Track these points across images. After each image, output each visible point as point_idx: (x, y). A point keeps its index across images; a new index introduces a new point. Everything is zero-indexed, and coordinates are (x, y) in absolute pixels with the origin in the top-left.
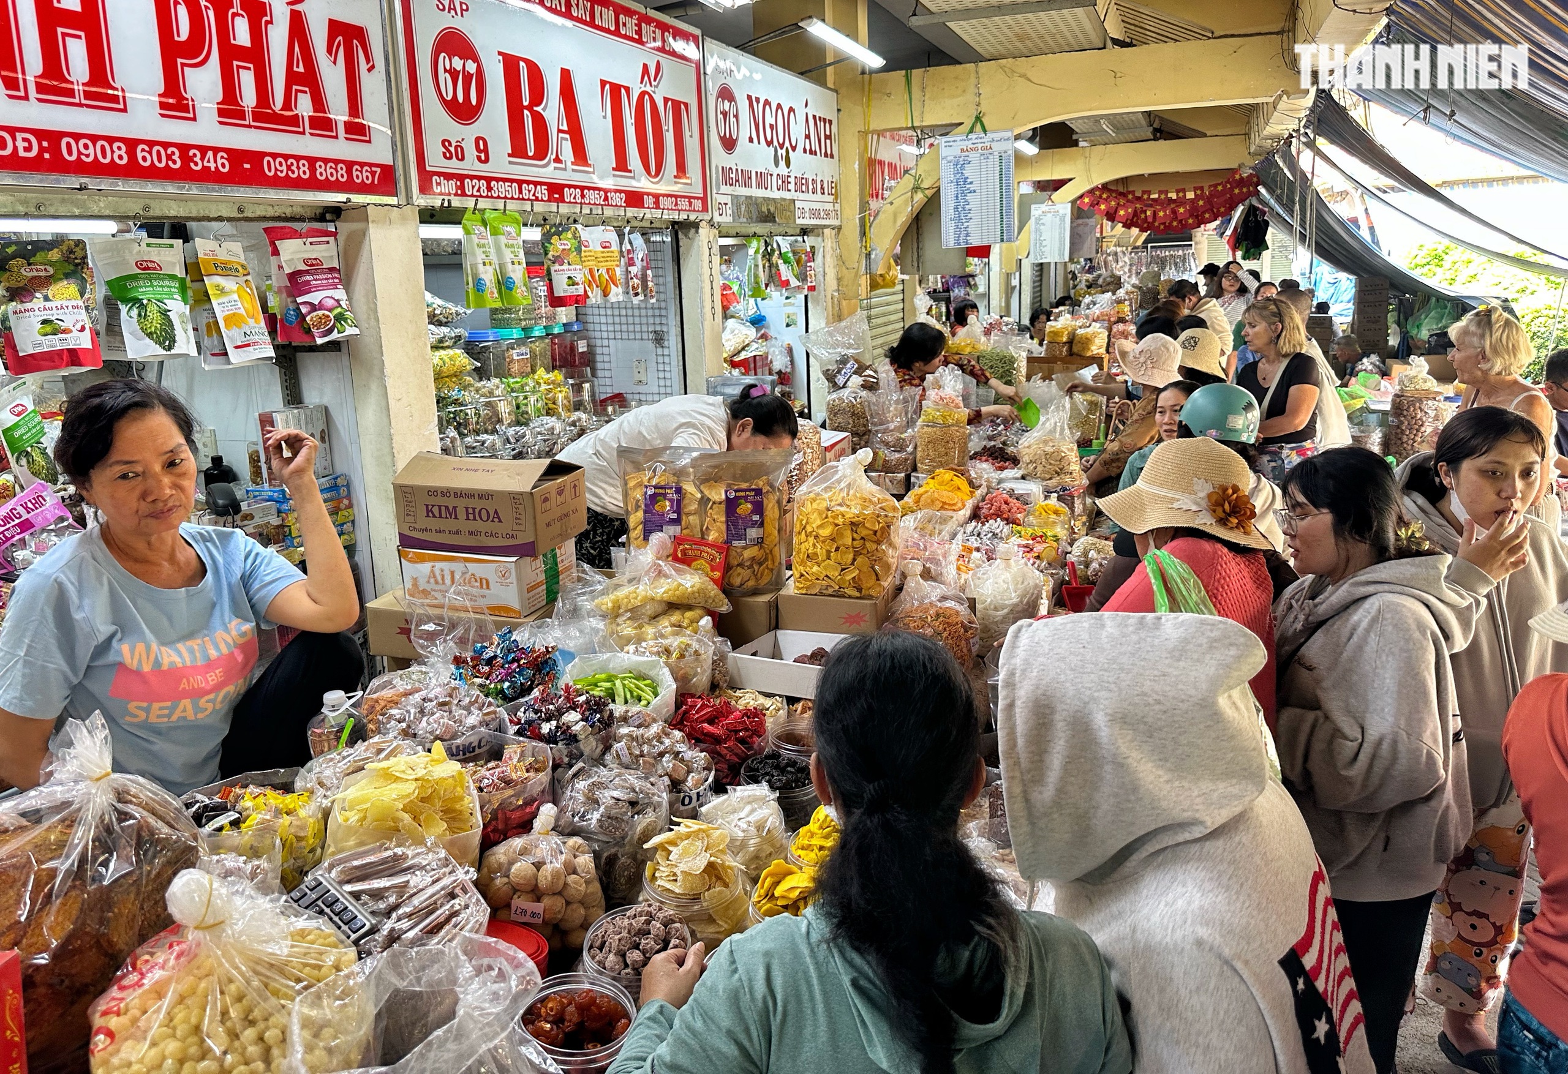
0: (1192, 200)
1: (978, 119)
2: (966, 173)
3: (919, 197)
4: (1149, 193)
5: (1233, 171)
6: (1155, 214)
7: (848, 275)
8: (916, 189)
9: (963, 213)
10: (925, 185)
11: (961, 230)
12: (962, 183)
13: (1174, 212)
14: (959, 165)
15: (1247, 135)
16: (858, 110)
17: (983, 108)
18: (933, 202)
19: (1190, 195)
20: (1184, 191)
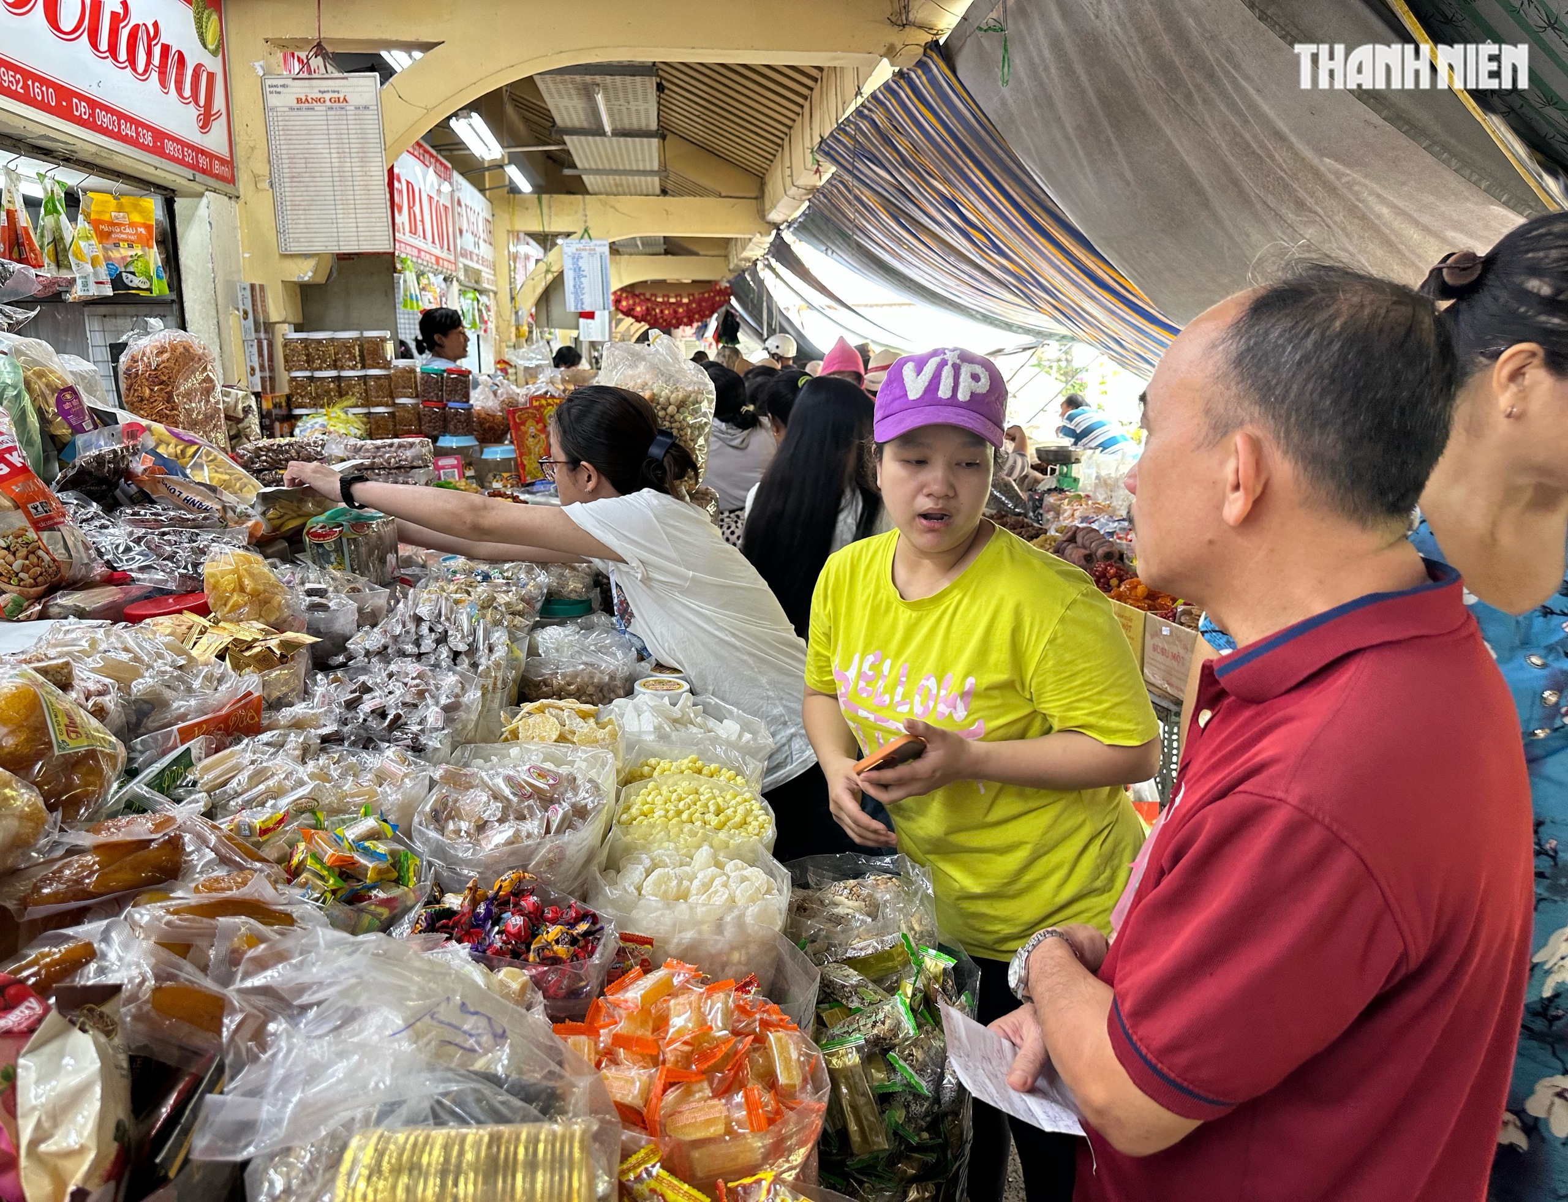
0: (687, 305)
1: (586, 230)
2: (581, 263)
3: (550, 277)
4: (656, 296)
5: (716, 283)
6: (662, 312)
7: (503, 325)
8: (548, 271)
9: (578, 290)
10: (554, 269)
11: (579, 300)
12: (578, 270)
13: (676, 312)
14: (576, 258)
15: (726, 256)
16: (506, 216)
17: (589, 224)
18: (558, 280)
19: (685, 300)
20: (681, 296)
